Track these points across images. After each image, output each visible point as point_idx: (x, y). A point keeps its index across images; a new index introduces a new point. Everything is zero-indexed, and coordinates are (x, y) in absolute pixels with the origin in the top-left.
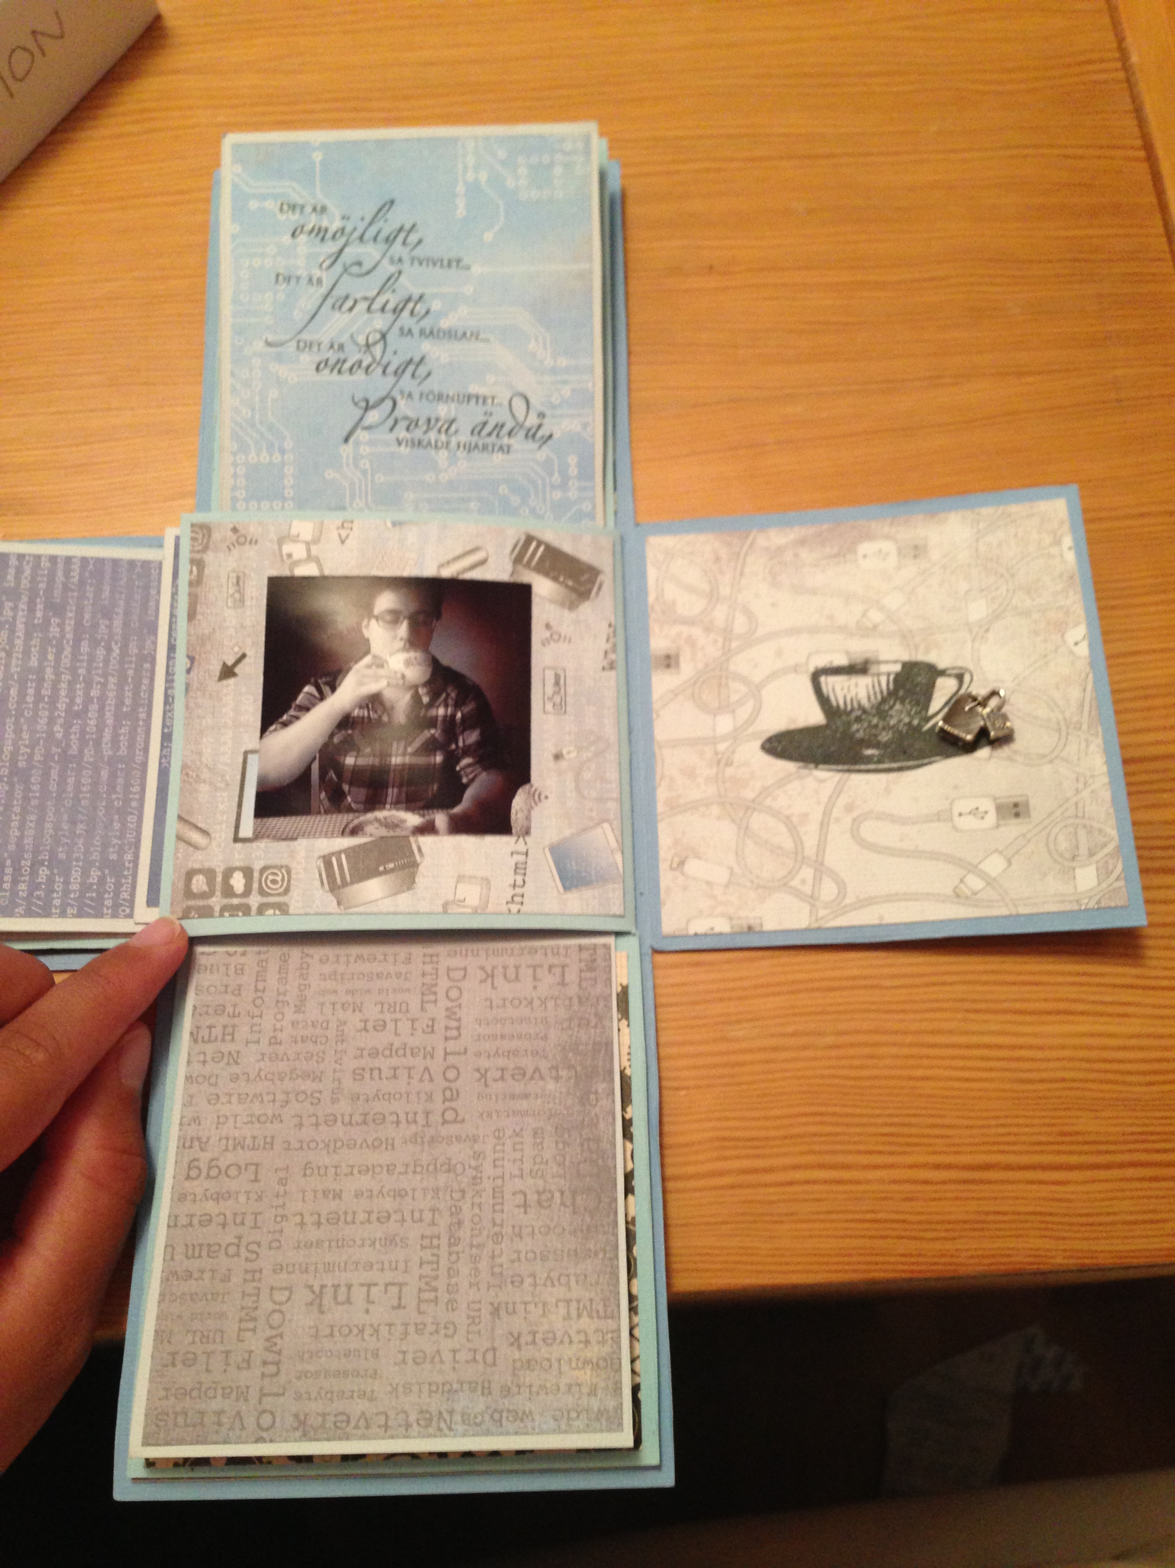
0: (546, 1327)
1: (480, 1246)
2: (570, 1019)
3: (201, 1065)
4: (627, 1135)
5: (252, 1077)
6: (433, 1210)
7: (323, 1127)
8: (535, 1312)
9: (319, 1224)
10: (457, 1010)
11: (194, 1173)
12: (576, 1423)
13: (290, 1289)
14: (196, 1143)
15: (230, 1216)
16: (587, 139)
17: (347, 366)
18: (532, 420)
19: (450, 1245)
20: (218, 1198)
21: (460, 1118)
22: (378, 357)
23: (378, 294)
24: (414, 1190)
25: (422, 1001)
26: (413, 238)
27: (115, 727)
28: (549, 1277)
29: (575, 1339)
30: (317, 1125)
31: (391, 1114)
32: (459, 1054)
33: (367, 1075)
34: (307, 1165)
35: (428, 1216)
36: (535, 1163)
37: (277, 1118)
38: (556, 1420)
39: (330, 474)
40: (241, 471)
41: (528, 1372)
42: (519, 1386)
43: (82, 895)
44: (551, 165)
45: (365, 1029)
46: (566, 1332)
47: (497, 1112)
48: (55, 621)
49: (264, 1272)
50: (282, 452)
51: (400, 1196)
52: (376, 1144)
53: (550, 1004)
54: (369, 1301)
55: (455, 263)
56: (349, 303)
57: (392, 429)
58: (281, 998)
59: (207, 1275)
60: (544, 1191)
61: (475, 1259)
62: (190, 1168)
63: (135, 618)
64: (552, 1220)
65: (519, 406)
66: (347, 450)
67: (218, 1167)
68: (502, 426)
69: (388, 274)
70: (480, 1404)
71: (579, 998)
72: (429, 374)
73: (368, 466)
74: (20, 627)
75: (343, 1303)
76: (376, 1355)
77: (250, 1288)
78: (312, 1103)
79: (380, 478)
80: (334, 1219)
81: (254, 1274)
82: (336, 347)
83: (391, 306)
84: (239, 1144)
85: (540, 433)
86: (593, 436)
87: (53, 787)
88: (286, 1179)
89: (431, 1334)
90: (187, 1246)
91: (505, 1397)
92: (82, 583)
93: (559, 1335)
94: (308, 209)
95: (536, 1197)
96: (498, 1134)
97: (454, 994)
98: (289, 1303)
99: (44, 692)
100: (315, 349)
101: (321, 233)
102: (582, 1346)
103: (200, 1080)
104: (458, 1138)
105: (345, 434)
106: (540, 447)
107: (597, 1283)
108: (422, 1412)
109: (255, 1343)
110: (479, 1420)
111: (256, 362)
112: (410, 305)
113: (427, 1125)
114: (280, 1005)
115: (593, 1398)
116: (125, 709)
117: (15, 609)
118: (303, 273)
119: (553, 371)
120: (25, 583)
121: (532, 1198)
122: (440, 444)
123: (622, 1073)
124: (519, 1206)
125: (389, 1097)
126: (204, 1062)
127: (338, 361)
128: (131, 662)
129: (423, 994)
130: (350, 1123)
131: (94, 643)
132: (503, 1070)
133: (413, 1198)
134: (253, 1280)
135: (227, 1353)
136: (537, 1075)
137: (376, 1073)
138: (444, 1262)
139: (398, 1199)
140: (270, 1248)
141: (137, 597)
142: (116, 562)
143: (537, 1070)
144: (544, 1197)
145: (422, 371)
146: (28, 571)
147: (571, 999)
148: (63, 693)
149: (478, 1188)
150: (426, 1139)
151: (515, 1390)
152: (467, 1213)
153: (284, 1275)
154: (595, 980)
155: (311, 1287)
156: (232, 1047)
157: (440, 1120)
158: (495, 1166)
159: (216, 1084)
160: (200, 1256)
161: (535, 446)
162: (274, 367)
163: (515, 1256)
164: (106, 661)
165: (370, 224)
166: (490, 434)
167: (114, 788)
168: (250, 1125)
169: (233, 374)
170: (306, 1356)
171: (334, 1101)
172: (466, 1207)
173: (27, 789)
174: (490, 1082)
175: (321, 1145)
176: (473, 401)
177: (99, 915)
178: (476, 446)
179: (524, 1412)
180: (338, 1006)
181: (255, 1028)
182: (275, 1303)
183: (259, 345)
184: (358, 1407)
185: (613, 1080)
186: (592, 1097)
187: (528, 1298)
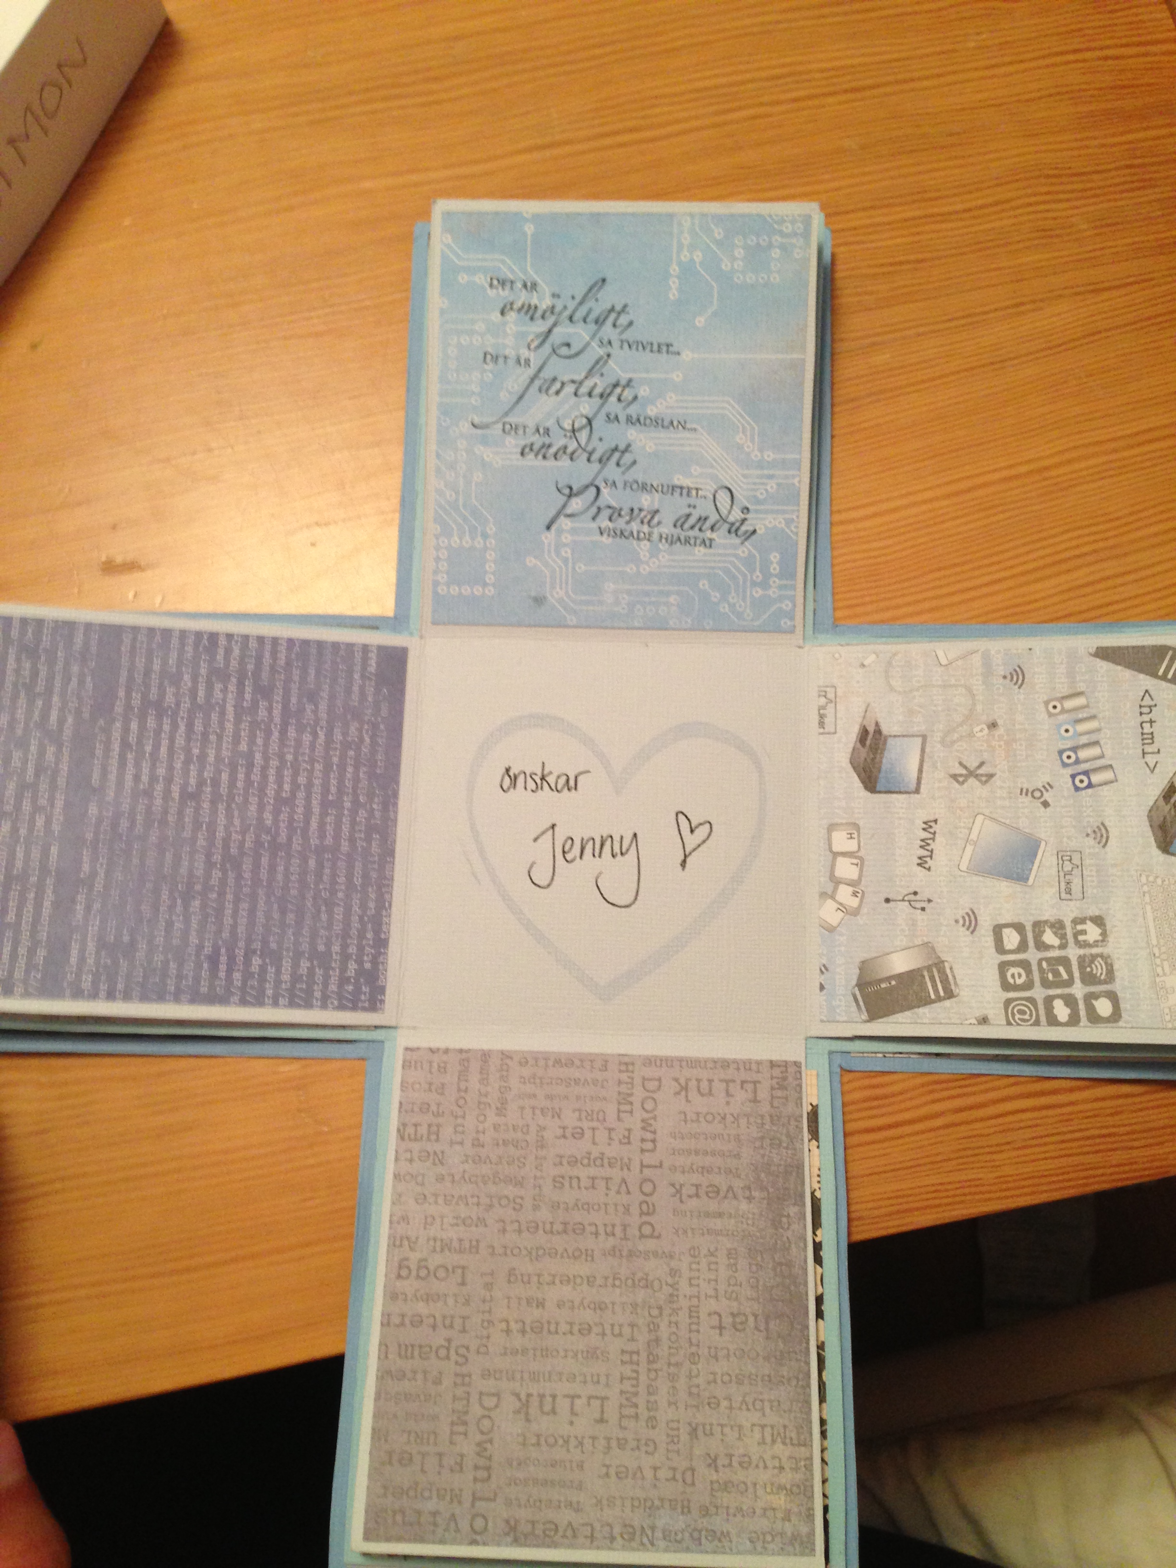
0: (741, 1451)
1: (677, 1364)
2: (762, 1138)
3: (408, 1163)
4: (818, 1260)
5: (457, 1178)
6: (632, 1325)
7: (525, 1234)
8: (731, 1436)
9: (523, 1332)
10: (652, 1122)
11: (404, 1273)
12: (771, 1546)
13: (497, 1395)
14: (406, 1243)
15: (439, 1319)
16: (807, 220)
17: (552, 450)
18: (736, 515)
19: (649, 1362)
20: (428, 1298)
21: (656, 1234)
22: (583, 443)
23: (586, 378)
24: (613, 1304)
25: (619, 1111)
26: (623, 320)
27: (321, 815)
28: (744, 1401)
29: (769, 1463)
30: (520, 1231)
31: (590, 1225)
32: (656, 1167)
33: (567, 1184)
34: (511, 1272)
35: (627, 1330)
36: (729, 1285)
37: (482, 1222)
38: (751, 1541)
39: (531, 561)
40: (443, 554)
41: (725, 1494)
42: (717, 1507)
43: (293, 986)
44: (770, 246)
45: (564, 1137)
46: (761, 1457)
47: (692, 1229)
48: (263, 704)
49: (474, 1377)
50: (485, 536)
51: (601, 1309)
52: (576, 1254)
53: (743, 1122)
54: (573, 1413)
55: (664, 348)
56: (558, 385)
57: (594, 519)
58: (483, 1099)
59: (420, 1376)
60: (739, 1314)
61: (672, 1378)
62: (400, 1267)
63: (339, 703)
64: (746, 1344)
65: (723, 498)
66: (548, 538)
67: (427, 1268)
68: (706, 519)
69: (596, 357)
70: (680, 1522)
71: (771, 1116)
72: (634, 462)
73: (569, 555)
74: (230, 709)
75: (548, 1414)
76: (581, 1466)
77: (460, 1391)
78: (514, 1209)
79: (581, 567)
80: (538, 1328)
81: (463, 1379)
82: (541, 431)
83: (598, 391)
84: (446, 1246)
85: (743, 528)
86: (797, 534)
87: (264, 874)
88: (492, 1284)
89: (632, 1449)
90: (400, 1346)
91: (704, 1516)
92: (288, 664)
93: (755, 1458)
94: (519, 285)
95: (730, 1320)
96: (694, 1253)
97: (649, 1105)
98: (498, 1410)
99: (253, 777)
100: (521, 432)
101: (530, 311)
102: (776, 1471)
103: (407, 1178)
104: (655, 1254)
105: (547, 521)
106: (742, 543)
107: (790, 1411)
108: (625, 1526)
109: (467, 1447)
110: (679, 1537)
111: (462, 444)
112: (618, 390)
113: (625, 1238)
114: (482, 1106)
115: (787, 1524)
116: (330, 798)
117: (225, 690)
118: (510, 352)
119: (760, 465)
120: (234, 664)
121: (727, 1320)
122: (642, 535)
123: (813, 1194)
124: (713, 1328)
125: (588, 1207)
126: (411, 1161)
127: (543, 446)
128: (336, 749)
129: (619, 1103)
130: (552, 1232)
131: (300, 730)
132: (697, 1186)
133: (614, 1312)
134: (463, 1384)
135: (440, 1455)
136: (730, 1195)
137: (575, 1182)
138: (643, 1378)
139: (598, 1311)
140: (478, 1352)
141: (342, 681)
142: (320, 645)
143: (730, 1188)
144: (738, 1320)
145: (627, 458)
146: (236, 652)
147: (762, 1117)
148: (271, 779)
149: (675, 1306)
150: (625, 1253)
151: (713, 1510)
152: (664, 1332)
153: (492, 1382)
154: (786, 1098)
155: (517, 1396)
156: (438, 1147)
157: (637, 1233)
158: (691, 1285)
159: (423, 1184)
160: (412, 1357)
161: (738, 541)
162: (479, 449)
163: (711, 1377)
164: (313, 747)
165: (581, 303)
166: (692, 527)
167: (321, 877)
168: (456, 1228)
169: (438, 456)
170: (515, 1463)
171: (536, 1208)
172: (663, 1326)
173: (239, 877)
174: (684, 1197)
175: (524, 1252)
176: (677, 494)
177: (308, 1005)
178: (679, 539)
179: (722, 1533)
180: (538, 1112)
181: (460, 1129)
182: (484, 1408)
183: (465, 427)
184: (565, 1517)
185: (804, 1205)
186: (784, 1220)
187: (724, 1421)
